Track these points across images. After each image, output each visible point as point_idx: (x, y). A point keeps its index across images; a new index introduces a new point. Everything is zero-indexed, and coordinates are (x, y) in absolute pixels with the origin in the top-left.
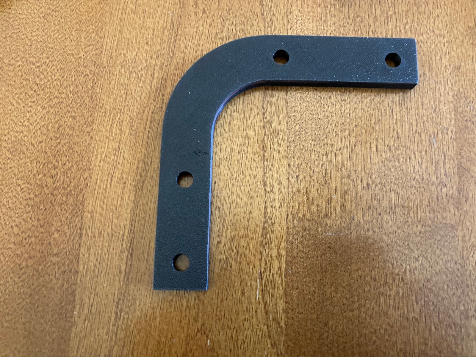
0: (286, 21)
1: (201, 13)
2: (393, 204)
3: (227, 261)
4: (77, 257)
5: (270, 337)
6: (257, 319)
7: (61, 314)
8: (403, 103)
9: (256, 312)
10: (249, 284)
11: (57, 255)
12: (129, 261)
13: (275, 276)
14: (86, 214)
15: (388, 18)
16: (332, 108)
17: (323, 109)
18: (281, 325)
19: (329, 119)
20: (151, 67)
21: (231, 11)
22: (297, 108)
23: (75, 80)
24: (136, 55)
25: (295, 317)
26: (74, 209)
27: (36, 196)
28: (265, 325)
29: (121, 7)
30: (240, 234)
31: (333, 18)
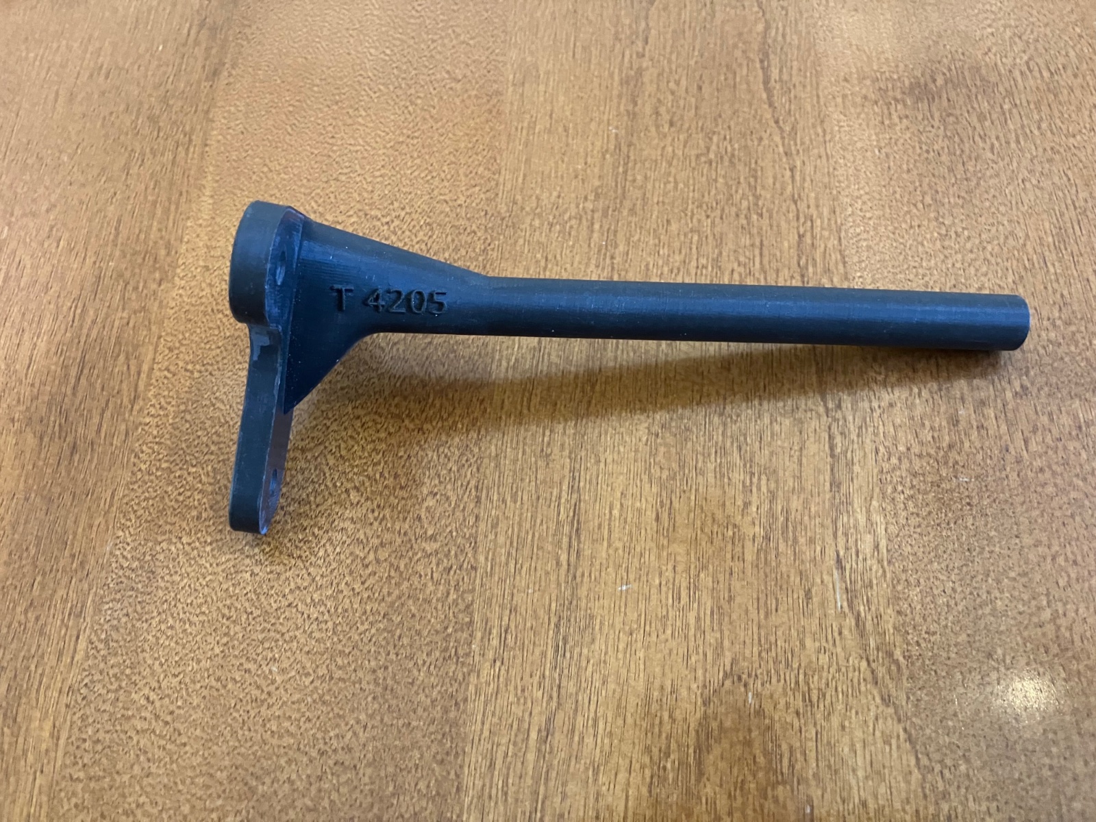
0: (820, 130)
1: (666, 127)
2: (1082, 420)
3: (767, 538)
4: (474, 541)
5: (876, 683)
6: (844, 648)
7: (446, 650)
8: (1062, 247)
9: (840, 633)
10: (818, 580)
11: (433, 538)
12: (575, 543)
13: (869, 562)
14: (486, 461)
15: (1004, 114)
16: (929, 261)
17: (912, 264)
18: (895, 658)
19: (927, 279)
20: (586, 213)
21: (720, 121)
22: (863, 265)
23: (453, 240)
24: (559, 197)
25: (921, 641)
26: (462, 454)
27: (390, 434)
28: (862, 658)
29: (525, 124)
30: (786, 488)
31: (905, 120)
